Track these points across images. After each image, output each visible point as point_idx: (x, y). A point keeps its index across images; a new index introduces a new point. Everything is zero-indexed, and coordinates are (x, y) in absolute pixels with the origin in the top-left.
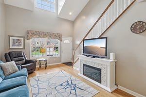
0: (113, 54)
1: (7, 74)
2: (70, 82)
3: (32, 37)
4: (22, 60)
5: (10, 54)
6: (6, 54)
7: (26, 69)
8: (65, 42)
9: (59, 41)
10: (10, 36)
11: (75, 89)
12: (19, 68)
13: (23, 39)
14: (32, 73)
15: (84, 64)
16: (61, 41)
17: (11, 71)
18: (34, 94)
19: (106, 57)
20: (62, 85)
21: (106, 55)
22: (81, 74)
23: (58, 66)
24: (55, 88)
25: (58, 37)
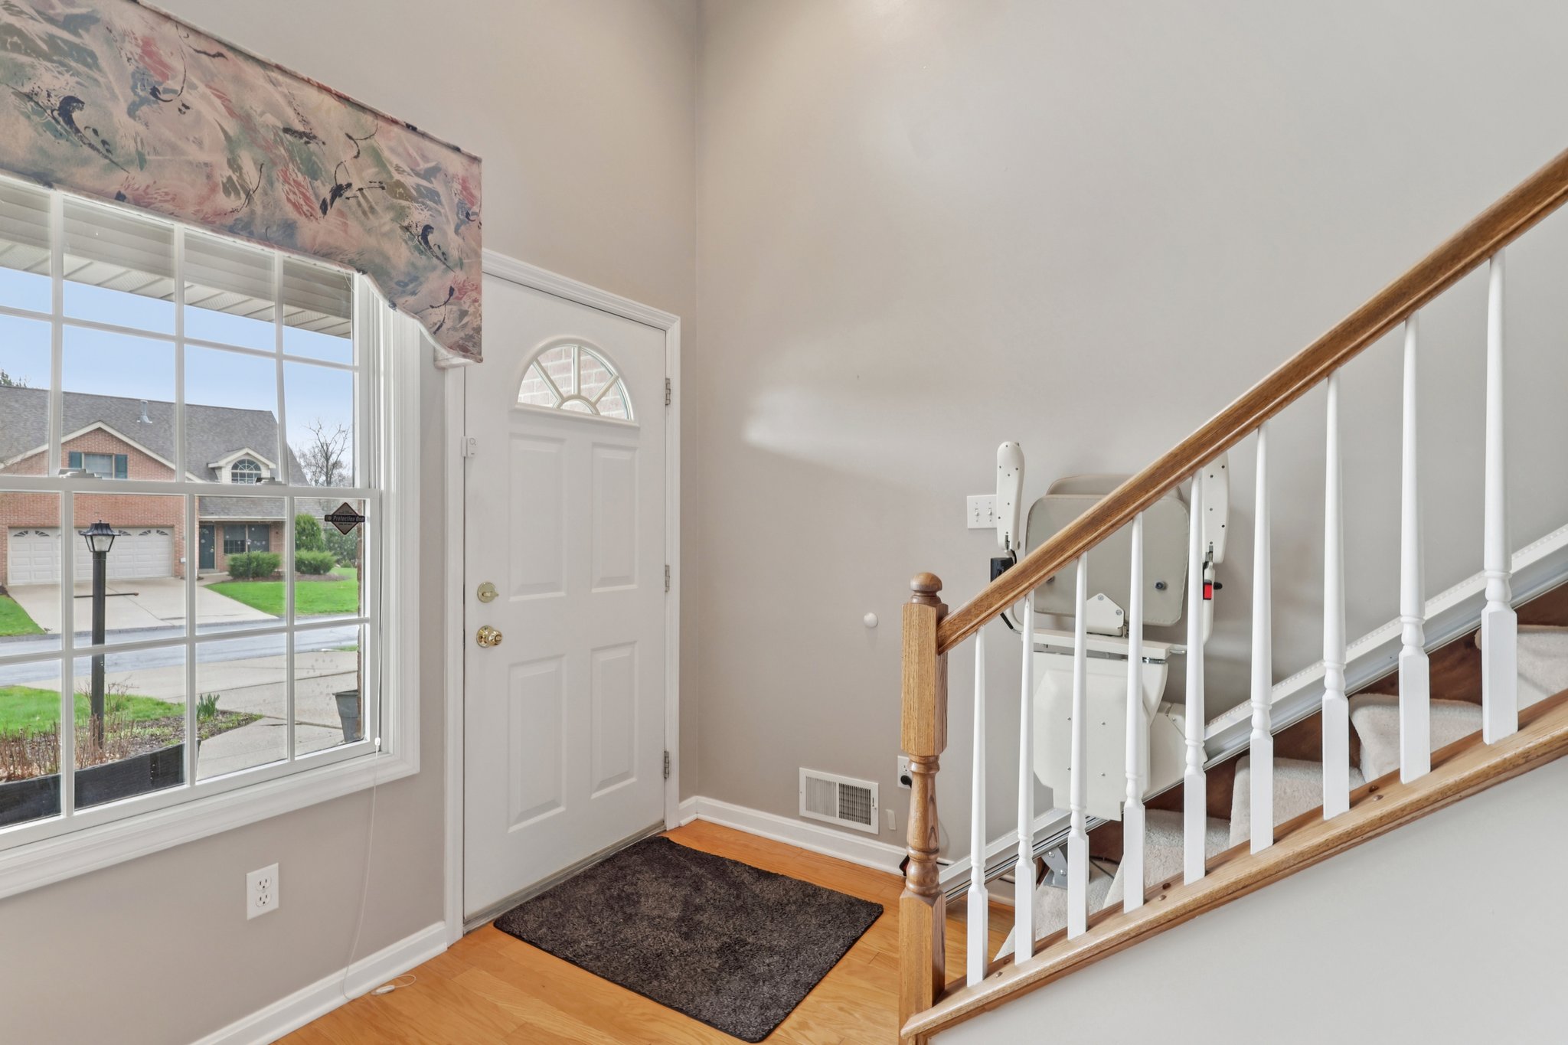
25: (385, 220)
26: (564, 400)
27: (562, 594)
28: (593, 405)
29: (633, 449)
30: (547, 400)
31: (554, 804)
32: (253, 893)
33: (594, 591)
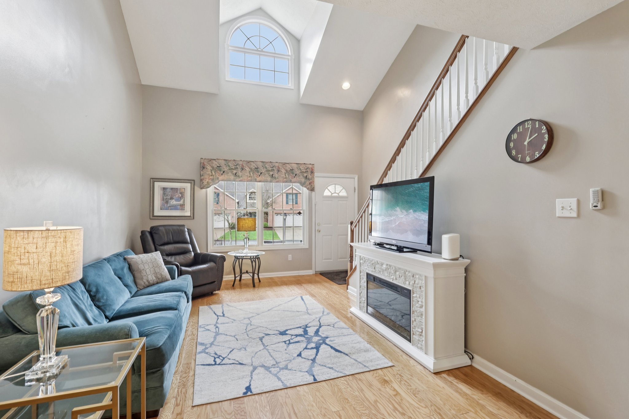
0: (451, 240)
1: (141, 283)
2: (311, 331)
3: (214, 181)
4: (185, 252)
5: (153, 232)
6: (143, 233)
7: (189, 277)
8: (327, 193)
9: (305, 191)
10: (154, 180)
11: (317, 348)
12: (171, 272)
13: (188, 186)
14: (210, 294)
15: (368, 275)
16: (312, 189)
17: (152, 278)
18: (202, 344)
19: (428, 248)
20: (283, 333)
21: (430, 242)
22: (361, 309)
23: (298, 281)
24: (261, 339)
25: (301, 177)
26: (332, 194)
27: (332, 225)
28: (338, 194)
29: (347, 201)
30: (329, 194)
31: (330, 259)
32: (289, 258)
33: (338, 225)
